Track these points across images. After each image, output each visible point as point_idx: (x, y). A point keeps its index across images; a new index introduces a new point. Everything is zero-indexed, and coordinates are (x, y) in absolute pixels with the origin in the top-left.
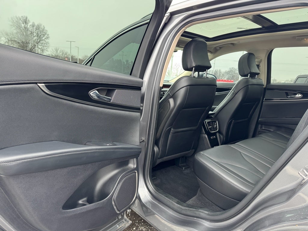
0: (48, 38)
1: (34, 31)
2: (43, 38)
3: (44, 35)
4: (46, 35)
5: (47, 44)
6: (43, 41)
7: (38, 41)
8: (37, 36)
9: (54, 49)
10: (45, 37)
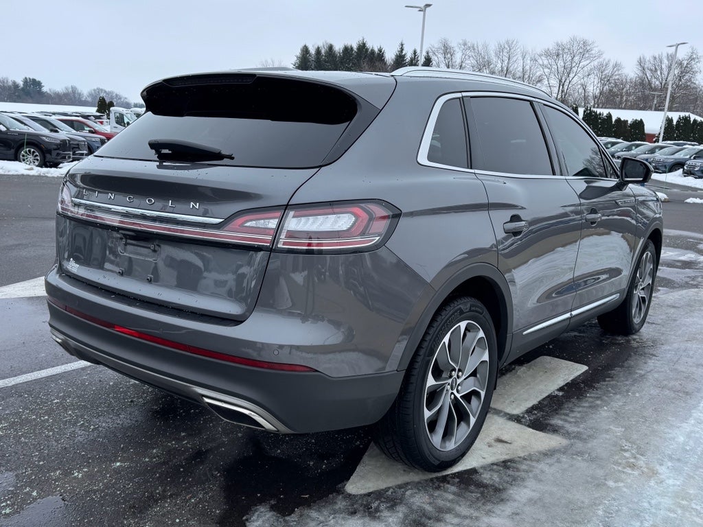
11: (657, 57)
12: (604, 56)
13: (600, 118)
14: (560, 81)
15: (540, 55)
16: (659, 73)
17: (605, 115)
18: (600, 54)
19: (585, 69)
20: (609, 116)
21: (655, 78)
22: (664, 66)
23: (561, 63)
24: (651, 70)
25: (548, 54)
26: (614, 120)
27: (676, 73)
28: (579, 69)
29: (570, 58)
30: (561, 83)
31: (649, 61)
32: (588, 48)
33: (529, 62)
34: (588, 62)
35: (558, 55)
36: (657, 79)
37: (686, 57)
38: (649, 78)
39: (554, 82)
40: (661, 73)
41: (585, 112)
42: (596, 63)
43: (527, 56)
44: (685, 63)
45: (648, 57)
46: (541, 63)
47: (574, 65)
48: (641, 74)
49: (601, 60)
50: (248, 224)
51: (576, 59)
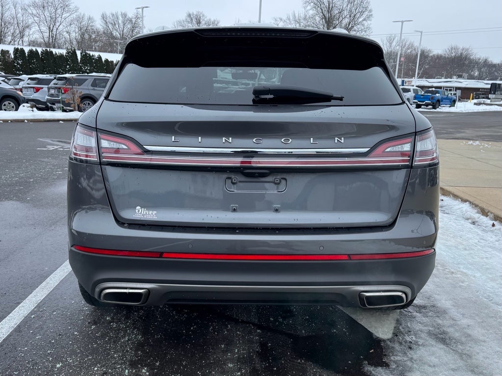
0: (369, 17)
1: (345, 6)
2: (361, 20)
3: (362, 13)
4: (366, 13)
5: (365, 31)
6: (358, 26)
7: (350, 26)
8: (348, 16)
9: (385, 39)
10: (364, 16)
11: (115, 14)
12: (80, 11)
13: (93, 59)
14: (49, 28)
15: (29, 6)
16: (117, 26)
17: (96, 56)
18: (77, 9)
19: (67, 20)
20: (100, 58)
21: (115, 30)
22: (120, 22)
23: (47, 13)
24: (112, 24)
25: (35, 5)
26: (103, 61)
27: (129, 27)
28: (63, 20)
29: (54, 10)
30: (50, 30)
31: (109, 17)
32: (67, 4)
33: (20, 10)
34: (68, 14)
35: (44, 7)
36: (116, 30)
37: (134, 17)
38: (111, 29)
39: (44, 29)
40: (119, 26)
41: (81, 53)
42: (74, 16)
43: (18, 5)
44: (134, 20)
45: (108, 14)
46: (30, 12)
47: (58, 16)
48: (105, 26)
49: (78, 14)
50: (388, 150)
51: (59, 11)
